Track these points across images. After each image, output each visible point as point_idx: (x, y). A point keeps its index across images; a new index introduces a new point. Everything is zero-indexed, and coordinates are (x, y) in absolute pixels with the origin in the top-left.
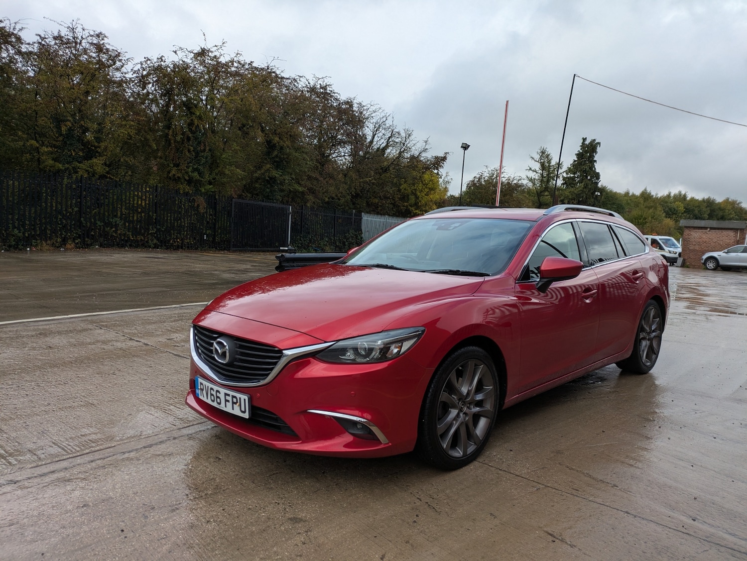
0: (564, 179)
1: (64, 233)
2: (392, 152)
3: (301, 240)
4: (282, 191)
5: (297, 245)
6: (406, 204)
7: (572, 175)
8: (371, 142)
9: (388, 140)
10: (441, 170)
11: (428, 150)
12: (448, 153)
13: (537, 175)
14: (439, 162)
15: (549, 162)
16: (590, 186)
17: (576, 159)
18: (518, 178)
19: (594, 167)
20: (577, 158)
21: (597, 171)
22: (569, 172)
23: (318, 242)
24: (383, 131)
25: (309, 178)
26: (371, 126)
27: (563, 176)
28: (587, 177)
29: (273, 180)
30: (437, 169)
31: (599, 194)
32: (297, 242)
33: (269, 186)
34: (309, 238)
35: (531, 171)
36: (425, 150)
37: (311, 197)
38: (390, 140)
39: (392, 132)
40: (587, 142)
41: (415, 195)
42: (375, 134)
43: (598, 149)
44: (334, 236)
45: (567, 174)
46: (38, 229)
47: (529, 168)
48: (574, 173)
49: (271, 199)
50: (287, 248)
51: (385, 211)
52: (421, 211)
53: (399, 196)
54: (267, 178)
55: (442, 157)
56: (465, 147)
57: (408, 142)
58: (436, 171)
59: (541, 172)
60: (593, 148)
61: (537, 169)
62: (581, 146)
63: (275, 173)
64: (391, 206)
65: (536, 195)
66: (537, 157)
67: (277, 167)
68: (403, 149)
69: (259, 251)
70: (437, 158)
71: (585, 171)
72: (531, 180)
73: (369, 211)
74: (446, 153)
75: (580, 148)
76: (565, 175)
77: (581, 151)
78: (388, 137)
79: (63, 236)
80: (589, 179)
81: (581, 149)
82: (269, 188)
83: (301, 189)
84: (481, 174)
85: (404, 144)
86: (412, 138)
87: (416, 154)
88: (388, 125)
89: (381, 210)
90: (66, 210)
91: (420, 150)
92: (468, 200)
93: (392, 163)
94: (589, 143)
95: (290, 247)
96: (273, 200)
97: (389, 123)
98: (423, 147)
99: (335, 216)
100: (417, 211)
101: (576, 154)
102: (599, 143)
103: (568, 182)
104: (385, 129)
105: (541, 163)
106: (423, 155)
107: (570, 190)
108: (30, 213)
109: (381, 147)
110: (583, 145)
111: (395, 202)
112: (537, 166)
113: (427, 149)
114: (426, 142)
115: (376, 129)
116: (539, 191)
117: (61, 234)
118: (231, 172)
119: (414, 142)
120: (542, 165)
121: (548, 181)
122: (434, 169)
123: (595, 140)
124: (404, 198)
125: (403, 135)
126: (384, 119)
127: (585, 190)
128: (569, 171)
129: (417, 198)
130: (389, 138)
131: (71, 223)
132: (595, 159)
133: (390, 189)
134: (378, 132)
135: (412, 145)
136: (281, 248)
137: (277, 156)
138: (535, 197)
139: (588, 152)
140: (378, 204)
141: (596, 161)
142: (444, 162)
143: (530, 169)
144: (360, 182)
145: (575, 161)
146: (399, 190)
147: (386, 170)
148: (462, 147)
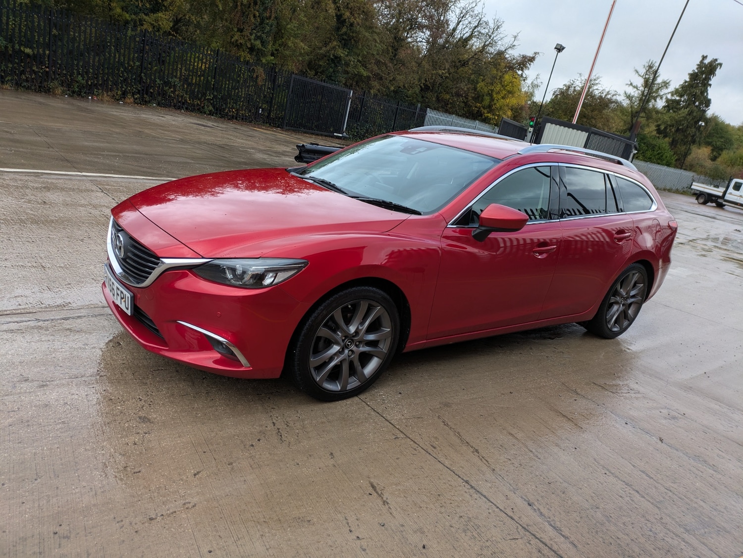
0: (668, 101)
1: (124, 86)
2: (476, 44)
3: (357, 129)
4: (347, 72)
5: (352, 133)
6: (479, 105)
7: (678, 98)
8: (454, 30)
9: (474, 29)
10: (526, 72)
11: (516, 47)
12: (538, 53)
13: (637, 92)
14: (525, 62)
15: (655, 78)
16: (695, 114)
17: (688, 80)
18: (613, 93)
19: (707, 92)
20: (690, 79)
21: (709, 97)
22: (676, 94)
23: (375, 133)
24: (470, 19)
25: (378, 63)
26: (458, 11)
27: (667, 98)
28: (694, 103)
29: (336, 60)
30: (522, 70)
31: (703, 124)
32: (353, 130)
33: (333, 65)
34: (366, 127)
35: (631, 87)
36: (512, 47)
37: (375, 84)
38: (476, 30)
39: (480, 21)
40: (707, 61)
41: (491, 95)
42: (460, 21)
43: (718, 71)
44: (393, 129)
45: (672, 95)
46: (100, 78)
47: (629, 83)
48: (681, 96)
49: (333, 80)
50: (341, 135)
51: (454, 110)
52: (493, 115)
53: (473, 95)
54: (332, 56)
55: (530, 57)
56: (560, 49)
57: (495, 35)
58: (520, 72)
59: (643, 89)
60: (711, 69)
61: (639, 85)
62: (698, 65)
63: (341, 53)
64: (462, 105)
65: (630, 115)
66: (642, 71)
67: (345, 46)
68: (488, 43)
69: (313, 134)
70: (524, 57)
71: (695, 96)
72: (629, 97)
73: (438, 107)
74: (535, 53)
75: (697, 67)
76: (669, 96)
77: (696, 71)
78: (474, 26)
79: (123, 89)
80: (697, 106)
81: (697, 69)
82: (332, 68)
83: (365, 74)
84: (572, 82)
85: (490, 37)
86: (501, 30)
87: (503, 49)
88: (476, 12)
89: (451, 108)
90: (128, 63)
91: (507, 45)
92: (551, 110)
93: (473, 57)
94: (709, 63)
95: (345, 134)
96: (335, 82)
97: (477, 10)
98: (511, 43)
99: (397, 108)
100: (489, 115)
101: (689, 74)
102: (721, 65)
103: (671, 105)
104: (472, 16)
105: (645, 78)
106: (510, 51)
107: (670, 115)
108: (94, 61)
109: (464, 37)
110: (701, 65)
111: (467, 101)
112: (640, 82)
113: (514, 46)
114: (515, 37)
115: (462, 15)
116: (634, 111)
117: (122, 87)
118: (294, 45)
119: (502, 36)
120: (646, 81)
121: (648, 101)
122: (519, 70)
123: (716, 60)
124: (479, 98)
125: (492, 25)
126: (474, 5)
127: (688, 117)
128: (676, 92)
129: (492, 99)
130: (476, 27)
131: (132, 77)
132: (710, 82)
133: (464, 86)
134: (463, 19)
135: (499, 39)
136: (335, 134)
137: (346, 33)
138: (629, 117)
139: (705, 73)
140: (449, 101)
141: (710, 85)
142: (531, 63)
143: (631, 84)
144: (432, 74)
145: (686, 82)
146: (475, 89)
147: (464, 64)
148: (555, 48)
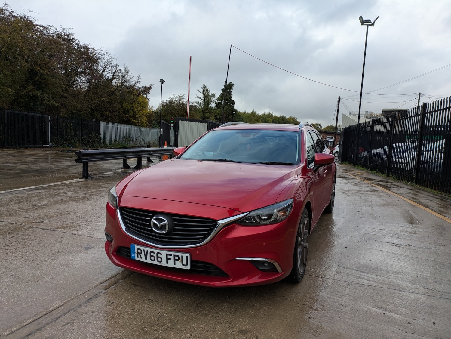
0: (216, 103)
2: (116, 82)
3: (57, 139)
4: (41, 105)
5: (55, 143)
6: (127, 116)
7: (220, 102)
8: (102, 74)
9: (114, 74)
10: (148, 95)
11: (140, 82)
12: (152, 85)
13: (201, 101)
14: (147, 90)
15: (208, 93)
16: (230, 108)
17: (222, 93)
18: (192, 102)
19: (232, 98)
20: (223, 92)
21: (233, 100)
22: (219, 100)
23: (70, 140)
24: (110, 68)
25: (62, 96)
26: (102, 64)
27: (216, 102)
28: (228, 103)
29: (36, 97)
30: (146, 94)
31: (235, 113)
32: (55, 141)
33: (32, 101)
34: (64, 138)
35: (198, 98)
36: (138, 82)
37: (62, 110)
38: (115, 74)
39: (116, 69)
40: (228, 83)
41: (133, 110)
42: (105, 70)
43: (233, 88)
44: (81, 136)
45: (218, 101)
47: (197, 97)
48: (222, 101)
49: (34, 111)
50: (48, 145)
51: (114, 120)
52: (137, 120)
53: (123, 111)
54: (31, 95)
55: (148, 87)
56: (162, 82)
57: (126, 76)
58: (145, 96)
59: (204, 99)
60: (230, 87)
61: (202, 97)
62: (224, 85)
63: (38, 93)
64: (117, 117)
65: (202, 112)
66: (201, 90)
67: (38, 88)
68: (123, 81)
69: (27, 148)
70: (145, 87)
71: (227, 100)
72: (198, 103)
73: (103, 120)
74: (151, 85)
75: (224, 86)
76: (217, 101)
77: (224, 88)
78: (113, 72)
80: (229, 105)
81: (224, 87)
82: (32, 103)
83: (56, 104)
84: (170, 98)
85: (124, 77)
86: (129, 73)
87: (133, 84)
88: (113, 64)
89: (111, 119)
91: (135, 82)
92: (164, 114)
93: (116, 89)
94: (228, 84)
95: (50, 144)
96: (36, 111)
97: (114, 63)
98: (137, 80)
99: (81, 123)
100: (135, 120)
101: (222, 90)
102: (233, 84)
103: (218, 106)
104: (111, 67)
105: (204, 93)
106: (137, 85)
107: (220, 110)
109: (109, 78)
110: (226, 85)
111: (119, 115)
112: (201, 95)
113: (139, 81)
114: (139, 77)
115: (105, 66)
116: (203, 110)
118: (3, 90)
120: (204, 95)
121: (208, 105)
122: (144, 95)
123: (231, 82)
124: (126, 112)
125: (123, 71)
126: (111, 60)
127: (227, 110)
128: (219, 99)
129: (134, 112)
130: (115, 73)
132: (232, 93)
133: (117, 106)
134: (106, 68)
135: (130, 78)
136: (44, 145)
137: (38, 80)
138: (202, 114)
139: (228, 89)
140: (109, 116)
141: (232, 94)
142: (150, 90)
143: (198, 97)
144: (97, 101)
145: (221, 94)
146: (122, 107)
147: (113, 93)
148: (160, 82)
